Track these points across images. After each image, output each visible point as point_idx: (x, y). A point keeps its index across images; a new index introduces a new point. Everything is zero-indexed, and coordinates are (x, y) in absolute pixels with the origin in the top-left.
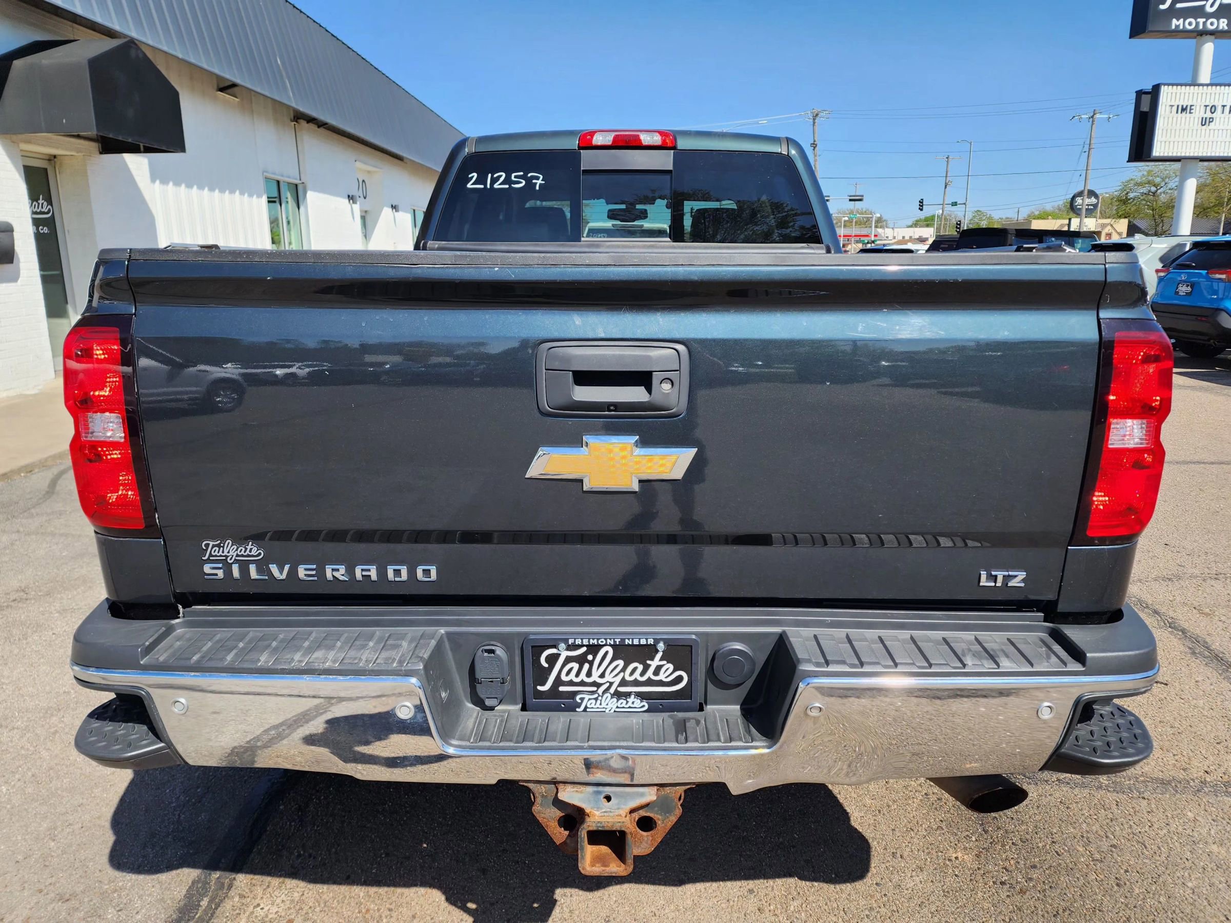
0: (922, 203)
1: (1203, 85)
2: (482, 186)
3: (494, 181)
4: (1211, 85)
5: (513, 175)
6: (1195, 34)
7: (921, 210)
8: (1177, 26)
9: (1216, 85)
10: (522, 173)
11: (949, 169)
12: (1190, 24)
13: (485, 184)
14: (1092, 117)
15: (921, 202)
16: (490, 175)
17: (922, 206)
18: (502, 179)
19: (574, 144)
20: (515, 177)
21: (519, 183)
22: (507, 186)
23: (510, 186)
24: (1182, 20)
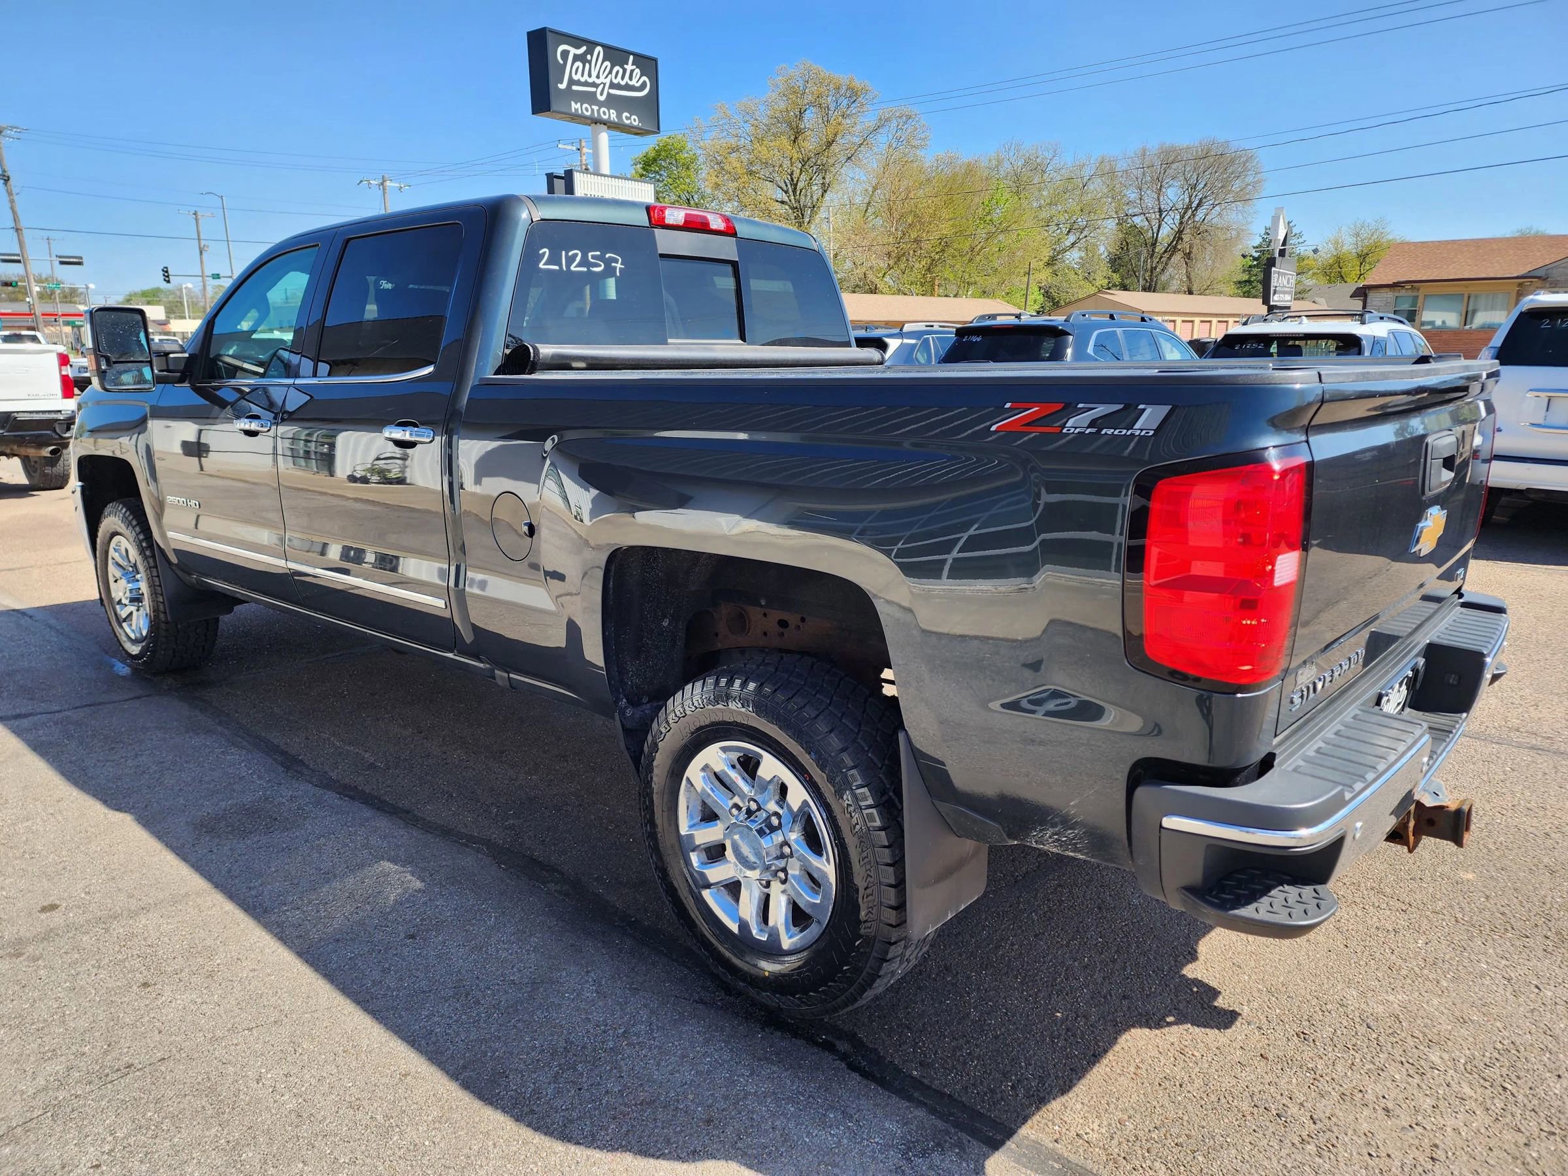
0: (167, 272)
1: (605, 176)
2: (557, 268)
3: (570, 260)
4: (612, 177)
5: (590, 254)
6: (589, 121)
7: (168, 282)
8: (576, 110)
9: (615, 177)
10: (598, 253)
11: (201, 229)
12: (586, 109)
13: (560, 265)
14: (382, 184)
15: (165, 271)
16: (564, 253)
17: (168, 277)
18: (578, 259)
19: (642, 219)
20: (593, 257)
21: (598, 265)
22: (585, 269)
23: (588, 269)
24: (579, 104)
